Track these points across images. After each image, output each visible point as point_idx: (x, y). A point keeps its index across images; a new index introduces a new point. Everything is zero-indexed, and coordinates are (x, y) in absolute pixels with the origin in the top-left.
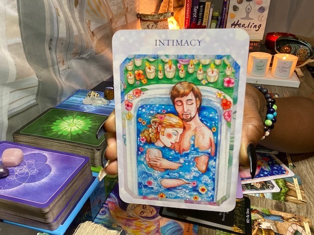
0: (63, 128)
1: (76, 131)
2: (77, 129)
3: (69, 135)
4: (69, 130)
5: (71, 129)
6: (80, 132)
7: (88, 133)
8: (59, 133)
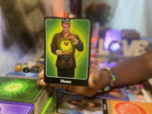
0: (6, 90)
1: (16, 91)
2: (17, 90)
3: (11, 95)
4: (11, 91)
5: (12, 90)
6: (19, 92)
7: (26, 92)
8: (3, 94)
